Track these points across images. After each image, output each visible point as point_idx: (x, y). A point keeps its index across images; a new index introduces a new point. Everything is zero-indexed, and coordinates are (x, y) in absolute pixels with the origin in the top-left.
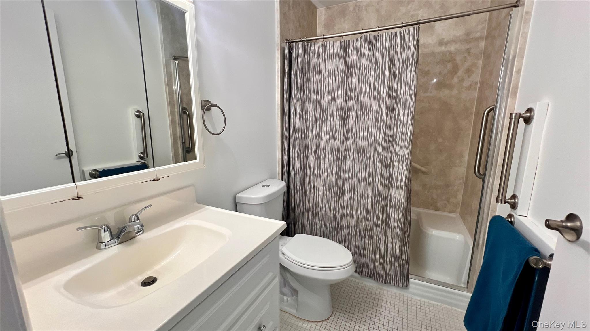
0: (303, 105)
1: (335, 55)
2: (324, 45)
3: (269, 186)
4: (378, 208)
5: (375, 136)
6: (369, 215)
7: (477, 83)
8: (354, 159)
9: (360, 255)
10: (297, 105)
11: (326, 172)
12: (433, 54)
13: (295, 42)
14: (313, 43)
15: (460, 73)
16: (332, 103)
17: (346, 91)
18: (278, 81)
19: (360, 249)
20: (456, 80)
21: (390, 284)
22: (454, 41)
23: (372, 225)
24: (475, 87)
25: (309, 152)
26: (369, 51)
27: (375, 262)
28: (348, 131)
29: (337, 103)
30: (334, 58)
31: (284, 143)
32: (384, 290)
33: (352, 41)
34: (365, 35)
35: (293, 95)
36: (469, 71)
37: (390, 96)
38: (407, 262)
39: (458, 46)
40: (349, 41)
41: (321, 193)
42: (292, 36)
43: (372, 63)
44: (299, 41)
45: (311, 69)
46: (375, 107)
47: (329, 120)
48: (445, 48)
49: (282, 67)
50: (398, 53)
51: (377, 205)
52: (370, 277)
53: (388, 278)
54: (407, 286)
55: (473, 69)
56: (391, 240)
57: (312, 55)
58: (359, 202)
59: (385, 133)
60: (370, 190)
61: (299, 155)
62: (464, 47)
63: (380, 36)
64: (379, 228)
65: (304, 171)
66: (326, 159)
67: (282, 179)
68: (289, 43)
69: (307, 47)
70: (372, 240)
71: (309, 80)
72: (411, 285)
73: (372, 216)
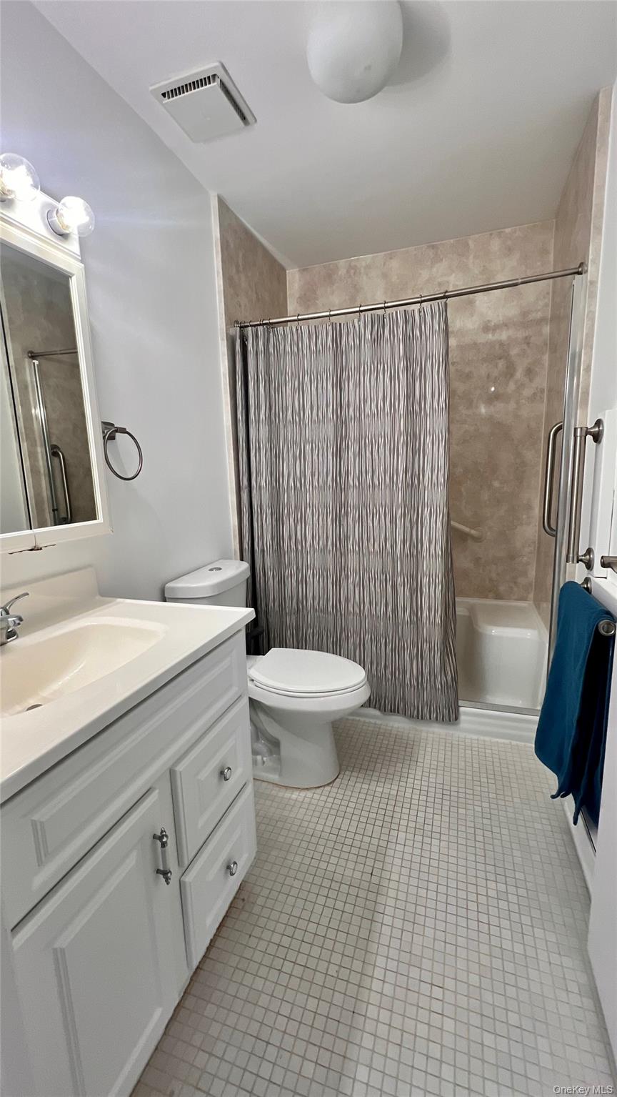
0: (270, 431)
1: (320, 347)
2: (299, 332)
3: (220, 569)
4: (403, 594)
5: (391, 478)
6: (390, 609)
7: (544, 389)
8: (360, 517)
9: (379, 678)
10: (260, 433)
11: (316, 543)
12: (475, 345)
13: (251, 326)
14: (282, 328)
15: (519, 374)
16: (318, 427)
17: (340, 406)
18: (225, 393)
19: (379, 669)
20: (512, 386)
21: (430, 719)
22: (506, 325)
23: (396, 625)
24: (541, 398)
25: (286, 511)
26: (373, 341)
27: (403, 685)
28: (348, 473)
29: (328, 427)
30: (317, 352)
31: (242, 499)
32: (421, 731)
33: (346, 325)
34: (364, 315)
35: (252, 416)
36: (529, 372)
37: (411, 413)
38: (454, 680)
39: (511, 332)
40: (340, 324)
41: (310, 580)
42: (245, 316)
43: (378, 360)
44: (258, 325)
45: (281, 372)
46: (388, 430)
47: (315, 457)
48: (493, 335)
49: (231, 369)
50: (417, 344)
51: (400, 590)
52: (398, 712)
53: (426, 710)
54: (456, 719)
55: (537, 369)
56: (426, 646)
57: (282, 347)
58: (372, 588)
59: (406, 472)
60: (390, 569)
61: (269, 516)
62: (520, 334)
63: (388, 317)
64: (407, 628)
65: (279, 544)
66: (315, 521)
67: (242, 559)
68: (241, 327)
69: (271, 334)
70: (399, 650)
71: (279, 388)
72: (462, 718)
73: (395, 610)
